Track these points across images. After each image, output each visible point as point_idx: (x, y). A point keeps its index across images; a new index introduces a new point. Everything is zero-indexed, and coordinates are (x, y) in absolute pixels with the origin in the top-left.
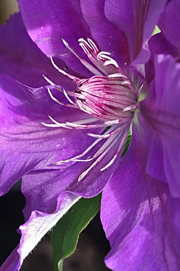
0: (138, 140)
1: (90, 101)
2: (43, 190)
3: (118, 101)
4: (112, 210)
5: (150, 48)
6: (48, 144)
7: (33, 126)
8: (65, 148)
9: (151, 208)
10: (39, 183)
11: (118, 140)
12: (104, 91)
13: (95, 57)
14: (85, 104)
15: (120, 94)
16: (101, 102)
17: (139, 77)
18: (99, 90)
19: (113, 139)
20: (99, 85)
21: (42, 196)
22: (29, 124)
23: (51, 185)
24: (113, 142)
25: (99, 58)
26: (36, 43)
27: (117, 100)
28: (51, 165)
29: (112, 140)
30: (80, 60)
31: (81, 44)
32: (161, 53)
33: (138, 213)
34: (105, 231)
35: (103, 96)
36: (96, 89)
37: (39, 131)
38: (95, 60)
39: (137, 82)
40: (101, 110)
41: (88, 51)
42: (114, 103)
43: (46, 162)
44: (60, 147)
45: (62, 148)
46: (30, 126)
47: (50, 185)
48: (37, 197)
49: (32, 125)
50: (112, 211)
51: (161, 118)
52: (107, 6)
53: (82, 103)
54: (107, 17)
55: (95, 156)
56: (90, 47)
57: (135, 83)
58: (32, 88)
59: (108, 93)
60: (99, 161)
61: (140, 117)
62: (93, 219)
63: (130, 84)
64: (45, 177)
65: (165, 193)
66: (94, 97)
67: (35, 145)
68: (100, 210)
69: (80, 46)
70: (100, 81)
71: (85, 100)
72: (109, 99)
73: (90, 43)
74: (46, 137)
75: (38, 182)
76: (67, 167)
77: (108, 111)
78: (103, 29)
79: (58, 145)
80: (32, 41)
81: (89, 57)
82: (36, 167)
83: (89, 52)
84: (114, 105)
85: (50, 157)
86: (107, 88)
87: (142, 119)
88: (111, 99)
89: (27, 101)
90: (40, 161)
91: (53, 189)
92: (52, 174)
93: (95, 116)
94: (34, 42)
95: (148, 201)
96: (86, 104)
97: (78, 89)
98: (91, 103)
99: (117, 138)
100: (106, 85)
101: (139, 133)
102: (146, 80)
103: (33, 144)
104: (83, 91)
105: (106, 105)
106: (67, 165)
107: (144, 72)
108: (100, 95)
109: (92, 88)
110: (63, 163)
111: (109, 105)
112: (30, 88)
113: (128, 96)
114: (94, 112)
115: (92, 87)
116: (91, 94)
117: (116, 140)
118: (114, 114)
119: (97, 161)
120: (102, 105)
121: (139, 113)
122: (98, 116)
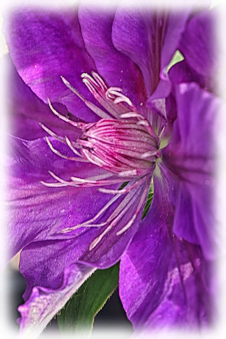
0: (161, 197)
1: (99, 150)
2: (46, 267)
3: (135, 148)
4: (133, 283)
5: (171, 78)
6: (51, 210)
7: (31, 190)
8: (72, 214)
9: (182, 277)
10: (42, 260)
11: (137, 199)
12: (116, 137)
13: (103, 97)
14: (93, 154)
15: (137, 140)
16: (114, 151)
17: (159, 118)
18: (109, 136)
19: (131, 198)
20: (109, 129)
21: (46, 275)
22: (26, 187)
23: (57, 259)
24: (131, 202)
25: (108, 96)
26: (29, 85)
27: (133, 147)
28: (55, 235)
29: (129, 199)
30: (84, 102)
31: (85, 81)
32: (183, 81)
33: (166, 285)
34: (126, 311)
35: (115, 142)
36: (107, 134)
37: (38, 195)
38: (103, 100)
39: (157, 124)
40: (113, 161)
41: (93, 89)
42: (129, 151)
43: (49, 231)
44: (66, 212)
45: (68, 214)
46: (26, 190)
47: (55, 260)
48: (40, 276)
49: (29, 189)
50: (134, 285)
51: (188, 164)
52: (115, 32)
53: (90, 153)
54: (116, 45)
55: (109, 220)
56: (97, 84)
57: (154, 126)
58: (27, 141)
59: (122, 140)
60: (114, 225)
61: (162, 168)
62: (110, 297)
63: (147, 125)
64: (49, 250)
65: (198, 257)
66: (104, 145)
67: (33, 212)
68: (119, 286)
69: (84, 83)
70: (111, 125)
71: (93, 149)
72: (123, 146)
73: (96, 78)
74: (48, 202)
75: (40, 258)
76: (75, 236)
77: (122, 161)
78: (112, 62)
79: (63, 211)
80: (25, 83)
81: (96, 97)
82: (37, 237)
83: (95, 91)
84: (129, 154)
85: (53, 225)
86: (120, 133)
87: (165, 171)
88: (126, 146)
89: (22, 159)
90: (41, 231)
91: (60, 265)
92: (57, 247)
93: (106, 168)
94: (27, 85)
95: (176, 269)
96: (95, 153)
97: (84, 136)
98: (101, 152)
99: (135, 196)
100: (118, 130)
101: (163, 188)
102: (167, 120)
103: (32, 211)
104: (90, 138)
105: (119, 154)
106: (75, 235)
107: (165, 111)
108: (112, 141)
109: (101, 134)
110: (70, 231)
111: (123, 155)
112: (24, 140)
113: (146, 143)
114: (105, 164)
115: (101, 132)
116: (100, 141)
117: (135, 198)
118: (130, 165)
119: (112, 224)
120: (114, 154)
121: (161, 164)
122: (110, 168)
